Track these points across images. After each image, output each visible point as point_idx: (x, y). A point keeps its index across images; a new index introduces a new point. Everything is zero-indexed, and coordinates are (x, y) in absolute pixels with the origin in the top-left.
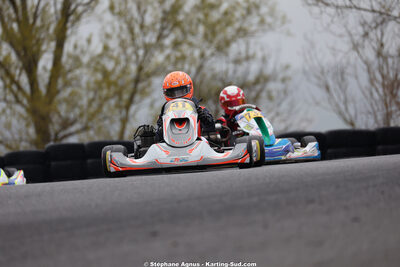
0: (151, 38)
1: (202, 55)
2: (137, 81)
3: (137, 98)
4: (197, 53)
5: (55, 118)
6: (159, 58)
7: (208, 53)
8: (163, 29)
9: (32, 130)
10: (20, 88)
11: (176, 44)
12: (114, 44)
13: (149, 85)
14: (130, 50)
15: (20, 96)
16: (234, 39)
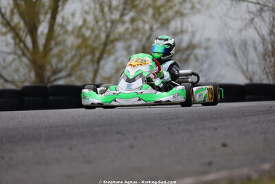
0: (116, 16)
1: (151, 29)
2: (105, 44)
3: (105, 55)
4: (147, 27)
5: (48, 67)
6: (121, 29)
7: (155, 27)
8: (124, 9)
9: (33, 75)
10: (25, 46)
11: (133, 20)
12: (90, 18)
13: (114, 47)
14: (101, 23)
15: (25, 51)
16: (173, 18)
